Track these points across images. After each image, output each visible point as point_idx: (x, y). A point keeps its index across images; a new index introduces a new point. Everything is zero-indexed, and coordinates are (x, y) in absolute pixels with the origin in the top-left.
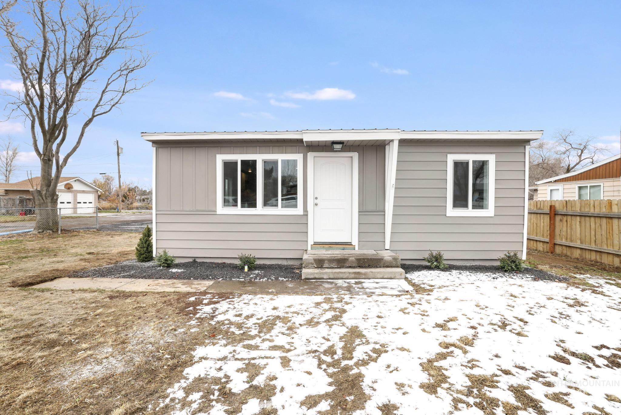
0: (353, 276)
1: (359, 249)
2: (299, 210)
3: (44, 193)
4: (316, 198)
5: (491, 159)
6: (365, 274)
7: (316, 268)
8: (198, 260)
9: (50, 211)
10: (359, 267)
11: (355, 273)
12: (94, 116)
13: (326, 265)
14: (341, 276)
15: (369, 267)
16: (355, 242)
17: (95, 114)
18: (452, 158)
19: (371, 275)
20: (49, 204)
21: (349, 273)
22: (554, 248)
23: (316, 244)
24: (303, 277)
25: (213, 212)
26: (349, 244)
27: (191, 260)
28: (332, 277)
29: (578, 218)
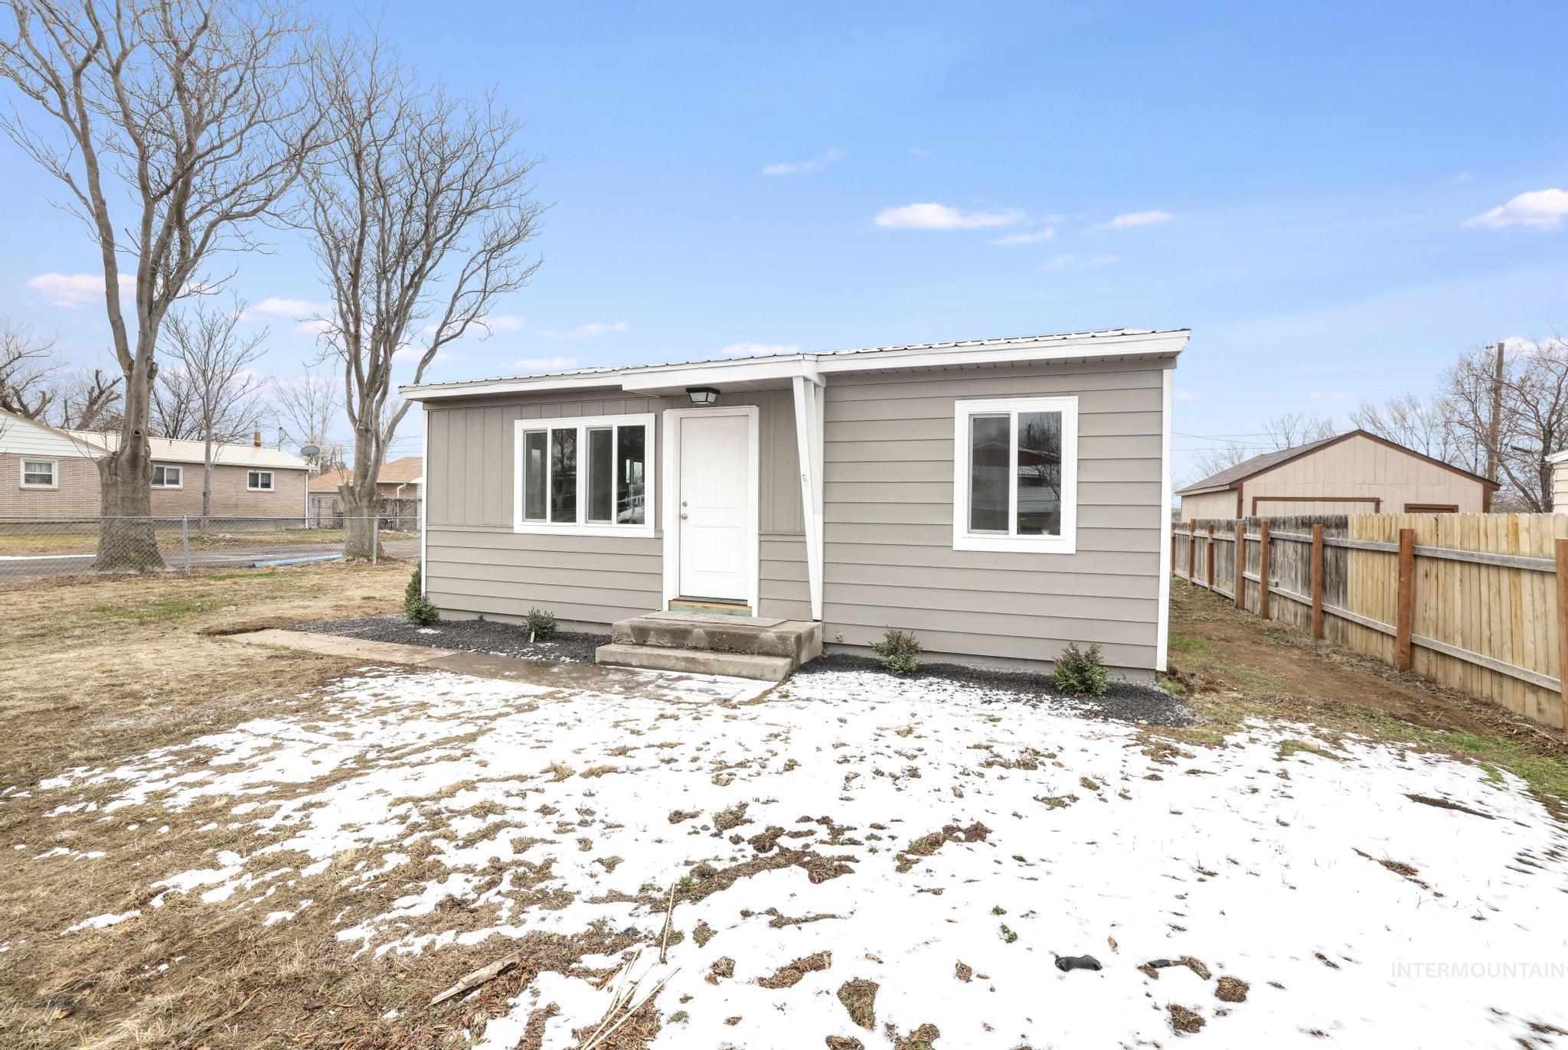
0: (683, 665)
1: (759, 615)
2: (646, 530)
3: (357, 489)
4: (685, 504)
5: (1066, 408)
6: (705, 663)
7: (634, 644)
8: (488, 619)
9: (366, 522)
10: (712, 649)
11: (687, 659)
12: (437, 344)
13: (652, 640)
14: (662, 662)
15: (731, 650)
16: (753, 602)
17: (441, 339)
18: (965, 411)
19: (716, 668)
20: (365, 511)
21: (677, 658)
22: (1412, 657)
23: (683, 599)
24: (597, 660)
25: (507, 529)
26: (742, 603)
27: (476, 617)
28: (645, 663)
29: (1458, 568)
